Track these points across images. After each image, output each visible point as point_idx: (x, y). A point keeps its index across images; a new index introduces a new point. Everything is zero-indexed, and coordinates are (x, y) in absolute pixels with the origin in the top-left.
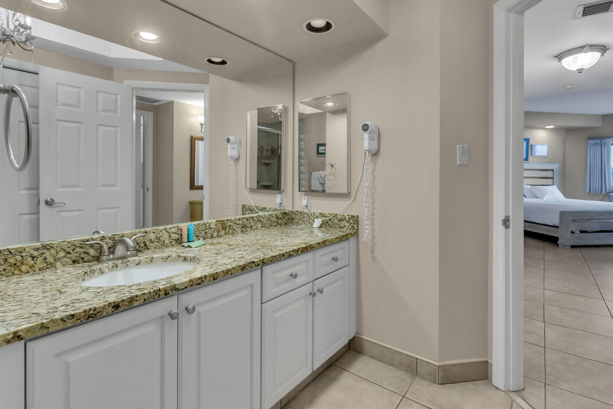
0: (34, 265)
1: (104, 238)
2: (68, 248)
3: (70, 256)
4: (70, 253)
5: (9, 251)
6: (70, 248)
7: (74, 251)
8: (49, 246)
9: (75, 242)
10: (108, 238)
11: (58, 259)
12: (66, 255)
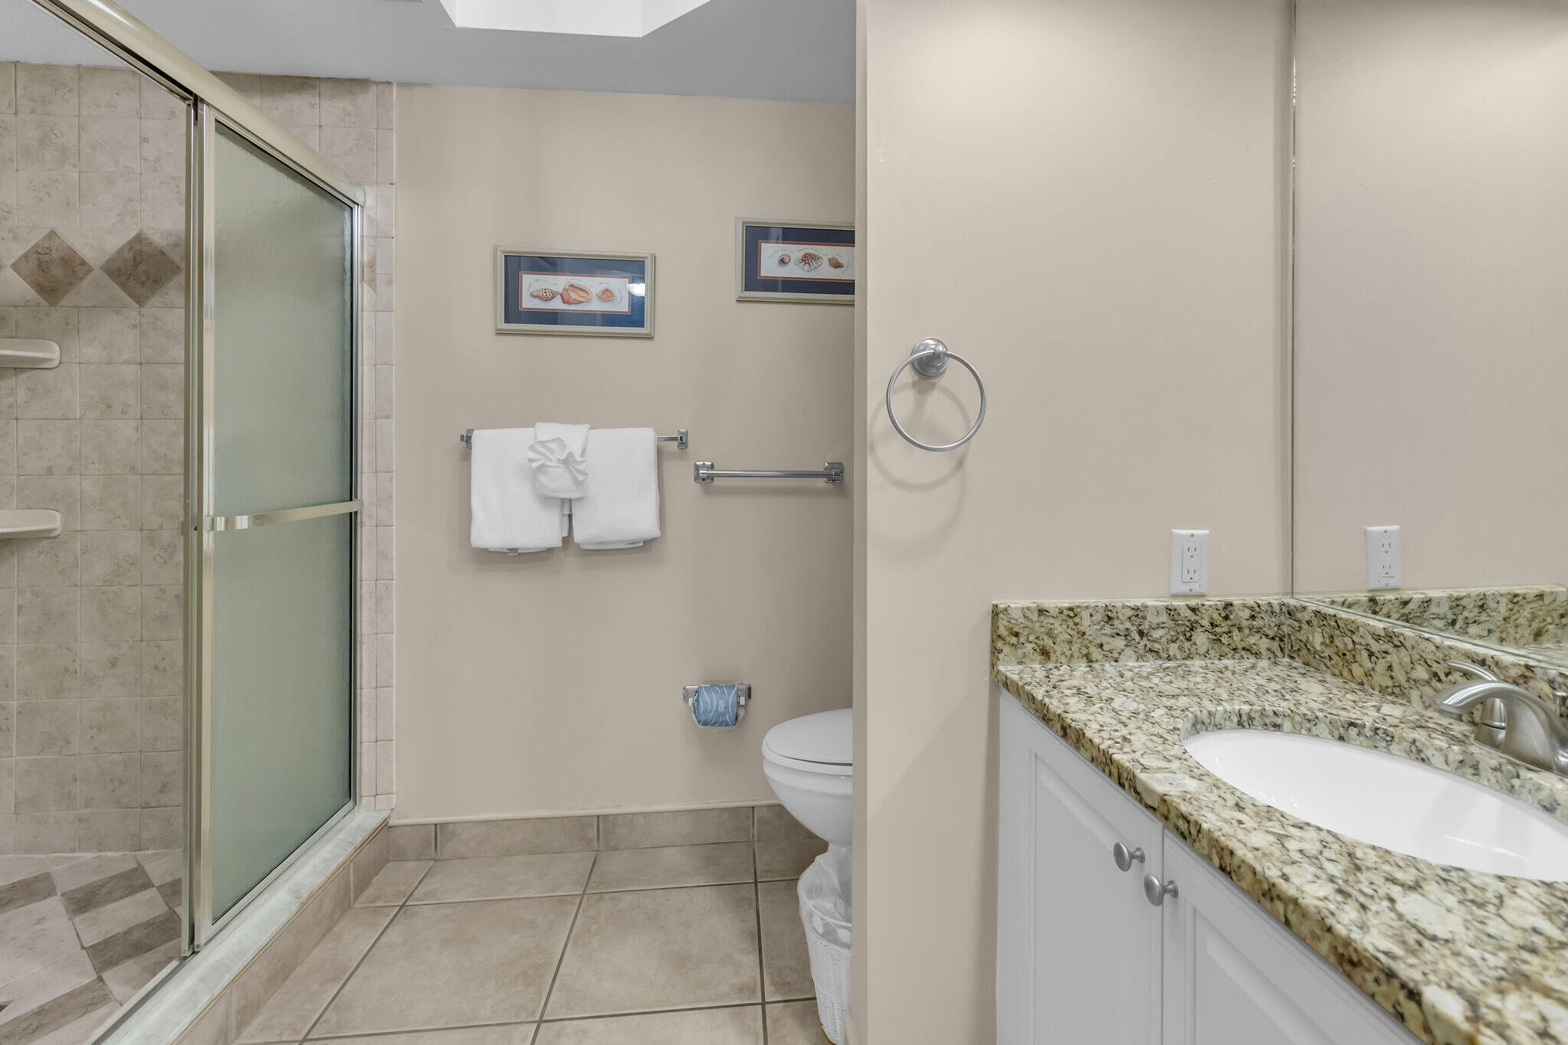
0: (1372, 673)
1: (1532, 675)
2: (1436, 661)
3: (1438, 685)
4: (1440, 680)
5: (1336, 622)
6: (1438, 665)
7: (1450, 677)
8: (1396, 639)
9: (1451, 651)
10: (1546, 681)
11: (1415, 681)
12: (1431, 679)
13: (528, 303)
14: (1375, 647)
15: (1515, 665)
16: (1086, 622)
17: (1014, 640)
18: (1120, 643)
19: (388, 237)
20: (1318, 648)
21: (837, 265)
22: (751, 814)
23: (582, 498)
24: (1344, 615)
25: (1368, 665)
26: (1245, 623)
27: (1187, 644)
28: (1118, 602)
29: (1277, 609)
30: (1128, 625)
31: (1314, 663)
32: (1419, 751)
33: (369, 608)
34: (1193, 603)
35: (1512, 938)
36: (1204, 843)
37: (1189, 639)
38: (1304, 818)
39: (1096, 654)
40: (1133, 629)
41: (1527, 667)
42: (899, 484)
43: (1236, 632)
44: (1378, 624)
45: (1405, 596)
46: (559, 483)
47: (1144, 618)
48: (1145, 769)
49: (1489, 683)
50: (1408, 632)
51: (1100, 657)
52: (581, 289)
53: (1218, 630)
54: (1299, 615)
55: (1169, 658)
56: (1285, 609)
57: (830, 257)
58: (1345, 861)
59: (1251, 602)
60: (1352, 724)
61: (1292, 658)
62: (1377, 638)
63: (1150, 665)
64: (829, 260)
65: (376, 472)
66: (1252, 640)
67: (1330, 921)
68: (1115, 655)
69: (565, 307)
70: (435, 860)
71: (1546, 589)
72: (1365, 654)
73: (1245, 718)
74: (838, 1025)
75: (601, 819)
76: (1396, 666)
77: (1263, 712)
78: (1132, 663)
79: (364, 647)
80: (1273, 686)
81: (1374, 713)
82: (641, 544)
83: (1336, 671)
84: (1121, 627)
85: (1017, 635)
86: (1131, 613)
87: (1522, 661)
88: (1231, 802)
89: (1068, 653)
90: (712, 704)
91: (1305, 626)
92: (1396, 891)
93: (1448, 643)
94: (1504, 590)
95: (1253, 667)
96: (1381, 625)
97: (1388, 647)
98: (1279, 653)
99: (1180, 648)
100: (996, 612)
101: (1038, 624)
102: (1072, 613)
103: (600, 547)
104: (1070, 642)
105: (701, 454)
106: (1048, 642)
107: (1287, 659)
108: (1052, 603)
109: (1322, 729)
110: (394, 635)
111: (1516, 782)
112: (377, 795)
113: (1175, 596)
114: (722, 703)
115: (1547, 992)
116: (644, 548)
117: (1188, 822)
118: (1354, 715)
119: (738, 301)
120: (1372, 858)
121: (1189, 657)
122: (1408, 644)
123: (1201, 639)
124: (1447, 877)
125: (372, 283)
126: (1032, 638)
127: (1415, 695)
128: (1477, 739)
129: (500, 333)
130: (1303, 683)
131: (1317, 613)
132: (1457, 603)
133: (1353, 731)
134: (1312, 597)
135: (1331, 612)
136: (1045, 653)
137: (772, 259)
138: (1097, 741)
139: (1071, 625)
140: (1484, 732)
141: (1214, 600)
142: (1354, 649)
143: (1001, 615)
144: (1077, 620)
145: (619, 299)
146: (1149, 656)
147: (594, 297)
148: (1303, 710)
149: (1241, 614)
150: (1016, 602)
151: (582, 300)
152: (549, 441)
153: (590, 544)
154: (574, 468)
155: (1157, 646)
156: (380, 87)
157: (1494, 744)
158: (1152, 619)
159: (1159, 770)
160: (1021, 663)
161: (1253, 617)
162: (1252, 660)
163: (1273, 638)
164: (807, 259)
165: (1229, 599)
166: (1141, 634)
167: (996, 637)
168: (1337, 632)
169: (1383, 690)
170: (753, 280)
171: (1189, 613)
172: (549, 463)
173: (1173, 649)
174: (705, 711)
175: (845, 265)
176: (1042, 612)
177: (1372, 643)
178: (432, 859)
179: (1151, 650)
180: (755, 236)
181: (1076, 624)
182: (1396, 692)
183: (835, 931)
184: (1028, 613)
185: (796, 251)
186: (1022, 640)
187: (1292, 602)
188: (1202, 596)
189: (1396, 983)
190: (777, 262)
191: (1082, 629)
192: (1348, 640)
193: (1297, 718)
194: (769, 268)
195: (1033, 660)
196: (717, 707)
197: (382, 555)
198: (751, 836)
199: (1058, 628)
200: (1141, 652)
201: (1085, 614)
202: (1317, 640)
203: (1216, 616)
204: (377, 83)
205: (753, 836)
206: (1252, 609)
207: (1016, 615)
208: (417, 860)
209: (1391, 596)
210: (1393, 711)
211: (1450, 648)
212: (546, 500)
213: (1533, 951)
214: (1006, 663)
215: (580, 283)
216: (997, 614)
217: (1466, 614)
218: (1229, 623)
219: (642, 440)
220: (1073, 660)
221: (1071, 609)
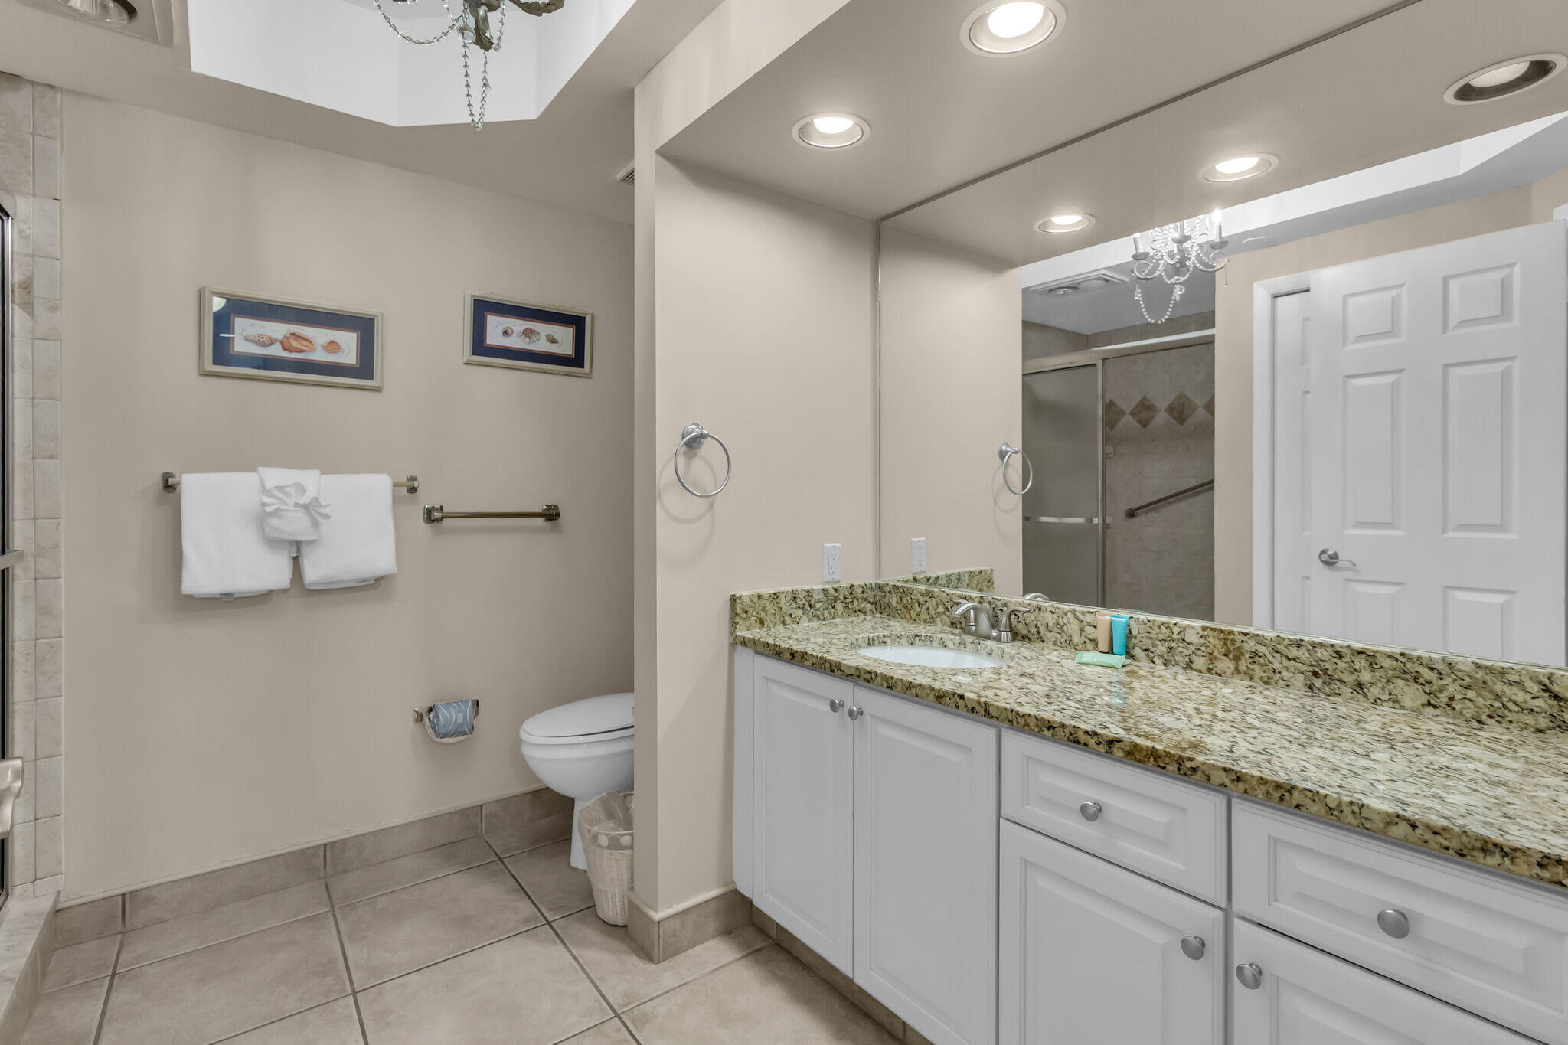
0: (920, 613)
5: (903, 589)
7: (952, 607)
11: (938, 613)
12: (944, 610)
13: (241, 346)
14: (921, 599)
15: (977, 597)
16: (782, 601)
17: (745, 615)
18: (800, 612)
19: (52, 258)
20: (894, 605)
21: (553, 341)
22: (479, 811)
23: (314, 541)
24: (907, 586)
25: (918, 609)
26: (860, 596)
27: (833, 610)
28: (798, 588)
29: (874, 586)
30: (804, 601)
31: (892, 614)
32: (944, 643)
33: (25, 672)
34: (835, 586)
35: (985, 680)
36: (879, 679)
37: (833, 607)
38: (913, 664)
39: (788, 620)
40: (807, 603)
41: (981, 597)
42: (676, 519)
43: (855, 601)
44: (922, 588)
45: (928, 576)
46: (295, 525)
47: (812, 596)
48: (844, 660)
49: (966, 605)
50: (935, 590)
51: (790, 622)
52: (303, 338)
53: (847, 601)
54: (885, 589)
55: (824, 620)
56: (878, 587)
57: (548, 333)
58: (932, 673)
59: (862, 584)
60: (916, 636)
61: (881, 613)
62: (922, 594)
63: (816, 623)
64: (547, 336)
65: (35, 518)
66: (863, 605)
67: (933, 686)
68: (798, 620)
69: (286, 354)
70: (122, 933)
71: (983, 568)
72: (917, 604)
73: (871, 640)
74: (618, 909)
75: (328, 848)
76: (930, 608)
77: (878, 637)
78: (806, 624)
79: (17, 715)
80: (878, 626)
81: (923, 630)
82: (373, 582)
83: (903, 616)
84: (800, 602)
85: (746, 612)
86: (806, 594)
87: (979, 595)
88: (884, 664)
89: (773, 621)
90: (451, 718)
91: (888, 594)
92: (950, 676)
93: (952, 592)
94: (967, 570)
95: (865, 619)
96: (924, 588)
97: (927, 599)
98: (875, 612)
99: (830, 613)
100: (734, 599)
101: (758, 605)
102: (775, 596)
103: (329, 587)
104: (775, 614)
105: (428, 497)
106: (763, 615)
107: (879, 615)
108: (766, 591)
109: (904, 641)
110: (63, 697)
111: (979, 646)
112: (36, 880)
113: (826, 583)
114: (461, 716)
115: (996, 688)
116: (374, 586)
117: (871, 673)
118: (916, 632)
119: (466, 364)
120: (940, 670)
121: (834, 618)
122: (936, 596)
123: (839, 606)
124: (963, 671)
125: (28, 306)
126: (754, 613)
127: (938, 620)
128: (964, 633)
129: (206, 374)
130: (891, 623)
131: (894, 586)
132: (949, 578)
133: (917, 638)
134: (890, 578)
135: (901, 585)
136: (762, 622)
137: (497, 330)
138: (815, 654)
139: (776, 604)
140: (965, 630)
141: (845, 584)
142: (912, 602)
143: (738, 601)
144: (778, 600)
145: (346, 351)
146: (814, 619)
147: (319, 348)
148: (895, 633)
149: (858, 591)
150: (745, 592)
151: (304, 348)
152: (287, 486)
153: (320, 584)
154: (316, 512)
155: (818, 613)
156: (39, 88)
157: (970, 634)
158: (816, 597)
159: (850, 659)
160: (748, 630)
161: (863, 592)
162: (863, 617)
163: (872, 603)
164: (528, 333)
165: (852, 583)
166: (810, 606)
167: (734, 613)
168: (904, 595)
169: (925, 621)
170: (480, 346)
171: (833, 592)
172: (284, 507)
173: (826, 612)
174: (445, 725)
175: (560, 341)
176: (760, 597)
177: (920, 597)
178: (118, 933)
179: (815, 616)
180: (483, 308)
181: (778, 603)
182: (931, 621)
183: (618, 840)
184: (753, 598)
185: (518, 325)
186: (749, 615)
187: (881, 582)
188: (839, 582)
189: (956, 696)
190: (501, 334)
191: (781, 605)
192: (909, 598)
193: (894, 637)
194: (494, 338)
195: (755, 627)
196: (456, 719)
197: (44, 611)
198: (480, 830)
199: (769, 606)
200: (811, 617)
201: (782, 596)
202: (894, 602)
203: (846, 593)
204: (34, 83)
205: (482, 831)
206: (862, 587)
207: (746, 600)
208: (98, 938)
209: (922, 576)
210: (931, 628)
211: (953, 594)
212: (273, 543)
213: (991, 681)
214: (741, 630)
215: (303, 333)
216: (735, 600)
217: (952, 583)
218: (853, 596)
219: (379, 486)
220: (776, 625)
221: (775, 594)
